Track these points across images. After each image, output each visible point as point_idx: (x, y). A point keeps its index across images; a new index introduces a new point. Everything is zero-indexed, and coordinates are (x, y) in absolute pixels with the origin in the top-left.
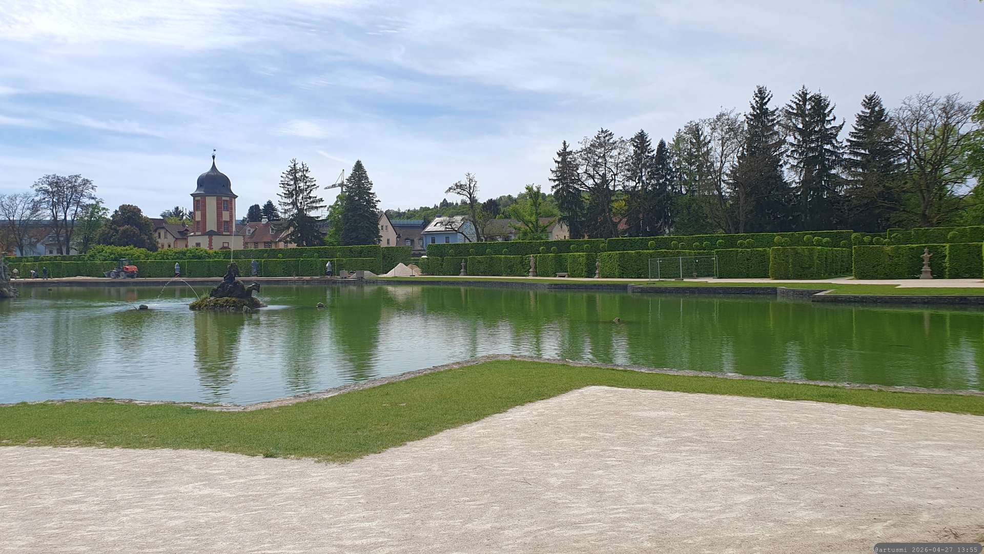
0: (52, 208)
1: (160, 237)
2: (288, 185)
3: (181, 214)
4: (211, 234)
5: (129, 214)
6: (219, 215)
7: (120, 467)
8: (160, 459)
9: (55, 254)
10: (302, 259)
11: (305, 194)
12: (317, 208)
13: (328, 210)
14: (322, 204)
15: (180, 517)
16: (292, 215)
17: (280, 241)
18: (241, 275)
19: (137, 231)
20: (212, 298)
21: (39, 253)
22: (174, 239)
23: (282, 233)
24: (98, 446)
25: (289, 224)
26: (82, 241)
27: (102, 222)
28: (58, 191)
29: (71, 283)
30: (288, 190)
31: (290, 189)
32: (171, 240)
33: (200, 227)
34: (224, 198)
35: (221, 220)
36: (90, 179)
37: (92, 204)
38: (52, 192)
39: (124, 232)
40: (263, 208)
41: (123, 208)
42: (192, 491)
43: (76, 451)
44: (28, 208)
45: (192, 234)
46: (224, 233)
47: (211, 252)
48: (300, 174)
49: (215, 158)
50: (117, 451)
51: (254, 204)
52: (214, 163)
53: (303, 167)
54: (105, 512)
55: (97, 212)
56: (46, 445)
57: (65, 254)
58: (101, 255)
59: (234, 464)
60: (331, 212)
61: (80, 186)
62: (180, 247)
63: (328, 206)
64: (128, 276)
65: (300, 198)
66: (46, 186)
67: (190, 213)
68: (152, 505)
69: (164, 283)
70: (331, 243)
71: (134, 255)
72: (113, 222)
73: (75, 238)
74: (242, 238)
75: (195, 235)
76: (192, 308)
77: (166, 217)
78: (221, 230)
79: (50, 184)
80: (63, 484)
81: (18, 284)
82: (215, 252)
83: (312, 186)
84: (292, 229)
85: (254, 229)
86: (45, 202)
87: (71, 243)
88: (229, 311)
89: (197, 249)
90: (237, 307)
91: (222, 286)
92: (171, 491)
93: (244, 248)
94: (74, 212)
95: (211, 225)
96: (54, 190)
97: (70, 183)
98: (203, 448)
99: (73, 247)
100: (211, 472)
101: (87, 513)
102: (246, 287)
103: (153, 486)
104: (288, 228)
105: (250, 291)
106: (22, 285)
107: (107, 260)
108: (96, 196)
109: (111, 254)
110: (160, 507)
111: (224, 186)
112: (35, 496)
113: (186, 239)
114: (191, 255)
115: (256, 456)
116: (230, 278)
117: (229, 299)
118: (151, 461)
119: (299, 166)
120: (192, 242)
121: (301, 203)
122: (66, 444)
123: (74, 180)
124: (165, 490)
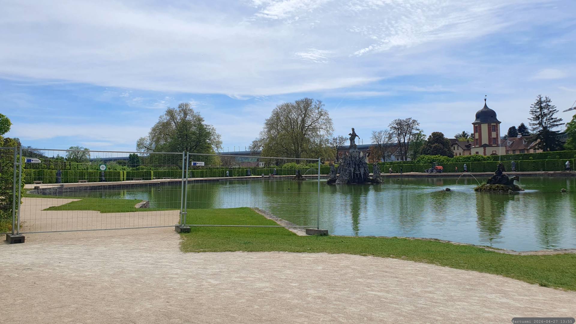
0: (398, 136)
1: (454, 149)
2: (536, 112)
3: (466, 135)
4: (485, 146)
5: (437, 137)
6: (490, 134)
7: (450, 278)
8: (473, 277)
9: (400, 160)
10: (547, 160)
11: (548, 116)
12: (557, 125)
13: (566, 126)
14: (561, 122)
15: (491, 313)
16: (539, 131)
17: (530, 148)
18: (506, 170)
19: (442, 147)
20: (488, 185)
21: (392, 160)
22: (463, 150)
23: (531, 143)
24: (437, 265)
25: (537, 137)
26: (413, 153)
27: (423, 142)
28: (401, 128)
29: (408, 176)
30: (536, 116)
31: (537, 115)
32: (461, 150)
33: (478, 142)
34: (492, 124)
35: (491, 137)
36: (416, 120)
37: (418, 133)
38: (398, 128)
39: (435, 147)
40: (518, 128)
41: (434, 134)
42: (495, 299)
43: (426, 266)
44: (387, 138)
45: (473, 147)
46: (493, 145)
47: (485, 157)
48: (544, 104)
49: (486, 100)
50: (447, 269)
51: (512, 126)
52: (485, 103)
53: (547, 99)
54: (447, 301)
55: (420, 137)
56: (411, 260)
57: (404, 160)
58: (423, 161)
59: (520, 287)
60: (568, 128)
61: (411, 123)
62: (467, 154)
63: (566, 124)
64: (438, 172)
65: (545, 119)
66: (395, 125)
67: (472, 134)
68: (472, 302)
69: (458, 176)
70: (569, 148)
71: (441, 160)
72: (429, 142)
73: (409, 152)
74: (504, 148)
75: (475, 147)
76: (476, 190)
77: (458, 137)
78: (491, 143)
79: (397, 124)
80: (423, 282)
81: (383, 176)
82: (488, 157)
83: (554, 111)
84: (539, 140)
85: (512, 142)
86: (394, 134)
87: (407, 154)
88: (499, 193)
89: (477, 156)
90: (505, 191)
91: (494, 177)
92: (482, 296)
93: (506, 154)
94: (409, 138)
95: (485, 141)
96: (399, 127)
97: (406, 122)
98: (497, 274)
99: (409, 156)
100: (505, 289)
101: (438, 299)
102: (510, 178)
103: (471, 292)
104: (536, 140)
105: (512, 180)
106: (385, 177)
107: (426, 163)
108: (419, 129)
109: (428, 159)
110: (477, 304)
111: (492, 117)
112: (411, 286)
113: (470, 150)
114: (473, 159)
115: (534, 284)
116: (499, 173)
117: (499, 185)
118: (467, 277)
119: (543, 99)
120: (473, 152)
121: (545, 123)
122: (420, 261)
123: (408, 121)
124: (478, 295)
